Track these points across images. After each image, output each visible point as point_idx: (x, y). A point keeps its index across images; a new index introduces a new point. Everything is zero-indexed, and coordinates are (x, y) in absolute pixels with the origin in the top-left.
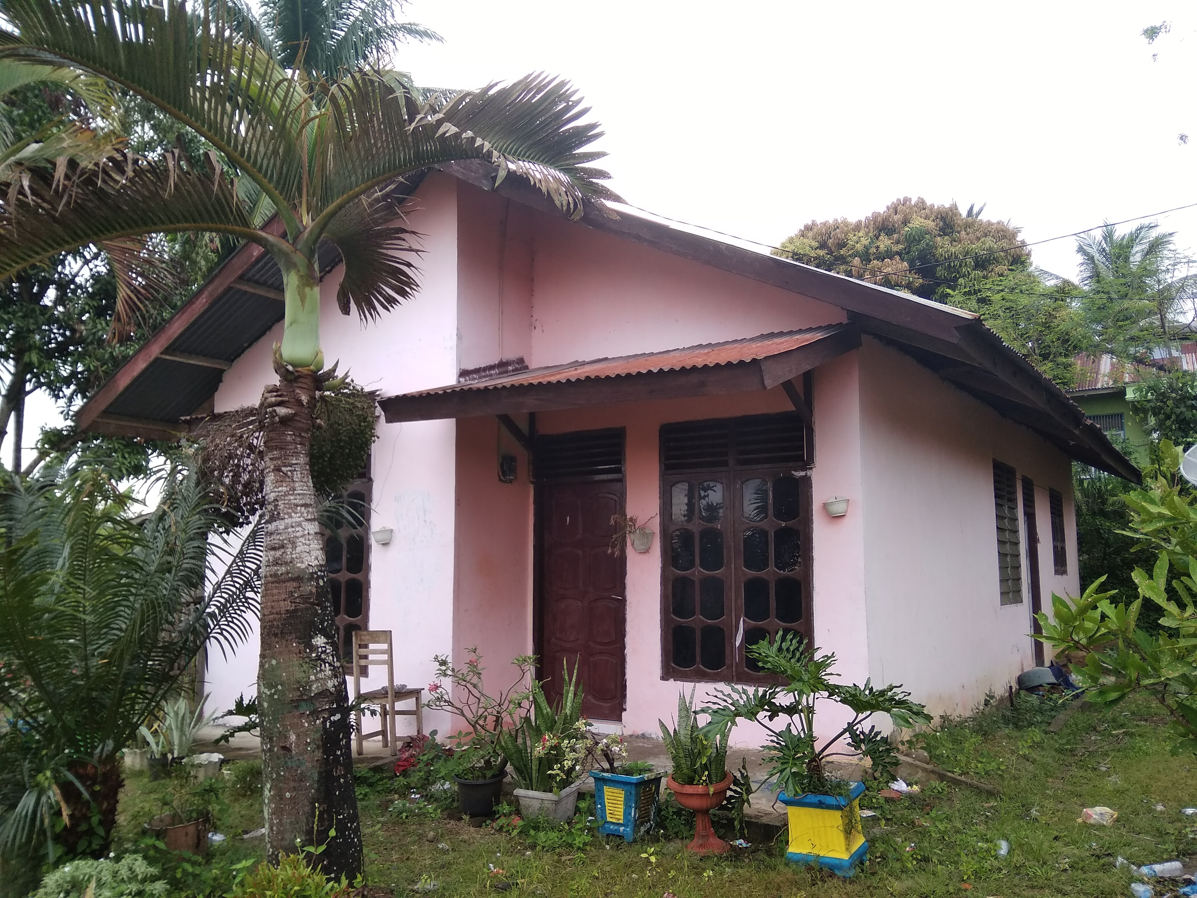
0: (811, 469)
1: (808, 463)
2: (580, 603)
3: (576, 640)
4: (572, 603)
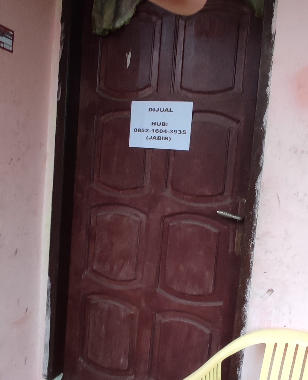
2: (143, 216)
3: (131, 281)
4: (128, 215)
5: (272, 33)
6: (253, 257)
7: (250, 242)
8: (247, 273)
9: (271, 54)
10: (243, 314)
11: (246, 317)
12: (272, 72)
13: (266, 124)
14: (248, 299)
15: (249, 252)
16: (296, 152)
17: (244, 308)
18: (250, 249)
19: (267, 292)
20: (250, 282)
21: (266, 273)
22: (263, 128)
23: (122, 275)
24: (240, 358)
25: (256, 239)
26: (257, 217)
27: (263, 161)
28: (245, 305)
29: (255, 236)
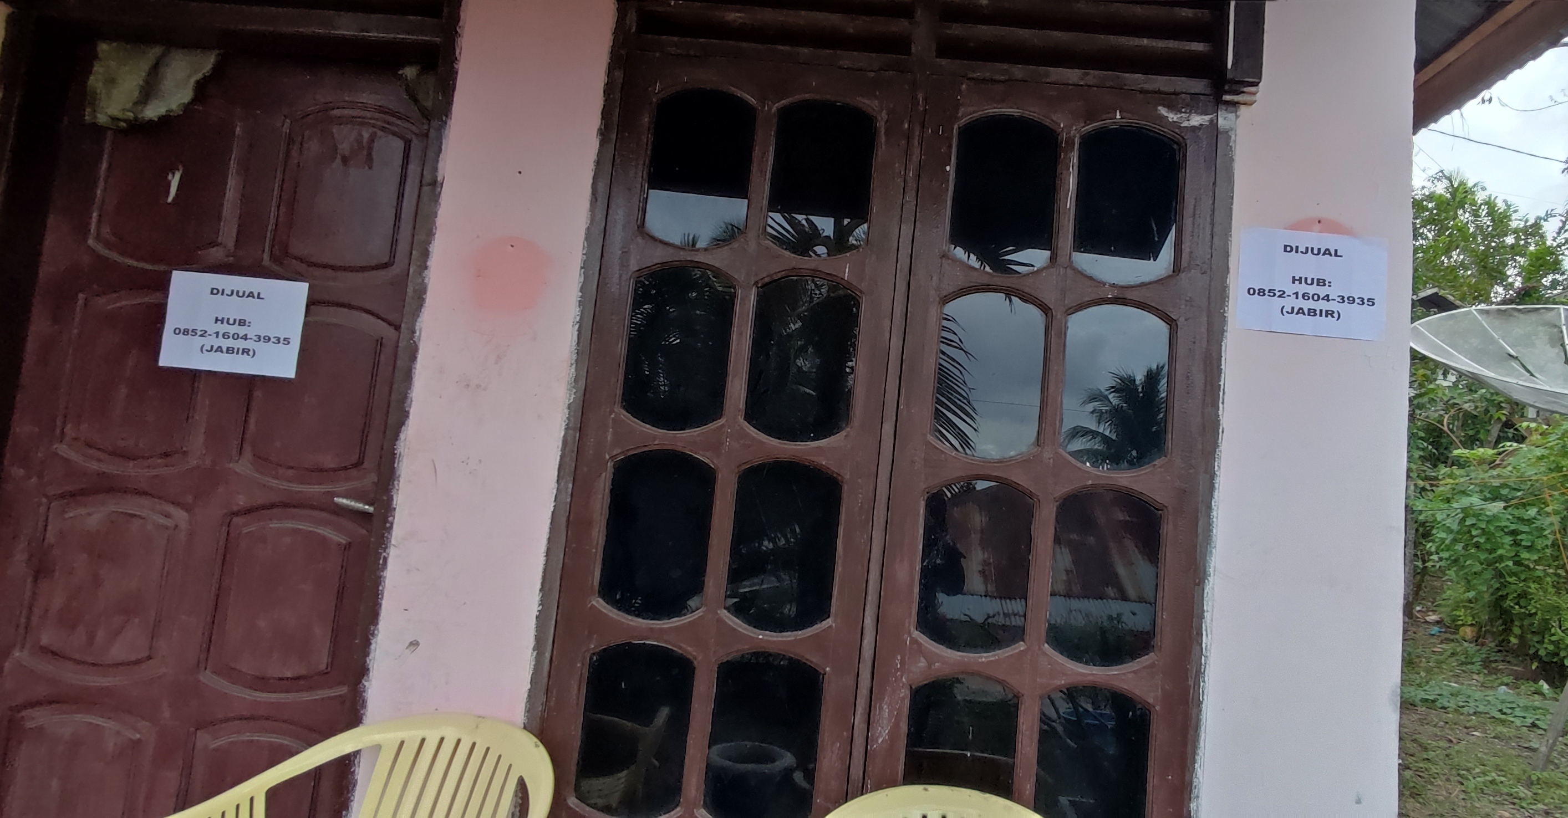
0: (1235, 107)
2: (180, 515)
3: (138, 662)
4: (143, 513)
5: (439, 179)
6: (384, 582)
7: (381, 553)
8: (373, 615)
9: (435, 215)
10: (360, 698)
11: (366, 702)
12: (435, 244)
13: (420, 334)
14: (370, 666)
15: (378, 573)
16: (468, 385)
17: (363, 684)
18: (380, 566)
19: (407, 648)
20: (376, 632)
21: (406, 610)
22: (414, 342)
23: (118, 652)
24: (350, 788)
25: (392, 547)
26: (396, 505)
27: (412, 401)
28: (365, 677)
29: (390, 541)
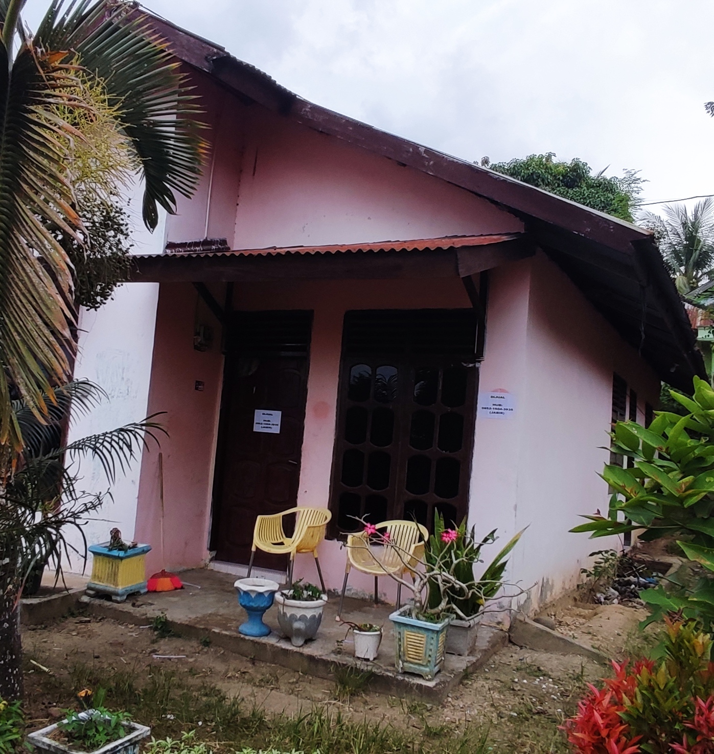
0: (480, 362)
1: (478, 356)
2: (259, 465)
6: (300, 478)
10: (296, 502)
12: (307, 403)
20: (299, 489)
21: (304, 484)
25: (301, 471)
26: (301, 462)
28: (297, 499)
